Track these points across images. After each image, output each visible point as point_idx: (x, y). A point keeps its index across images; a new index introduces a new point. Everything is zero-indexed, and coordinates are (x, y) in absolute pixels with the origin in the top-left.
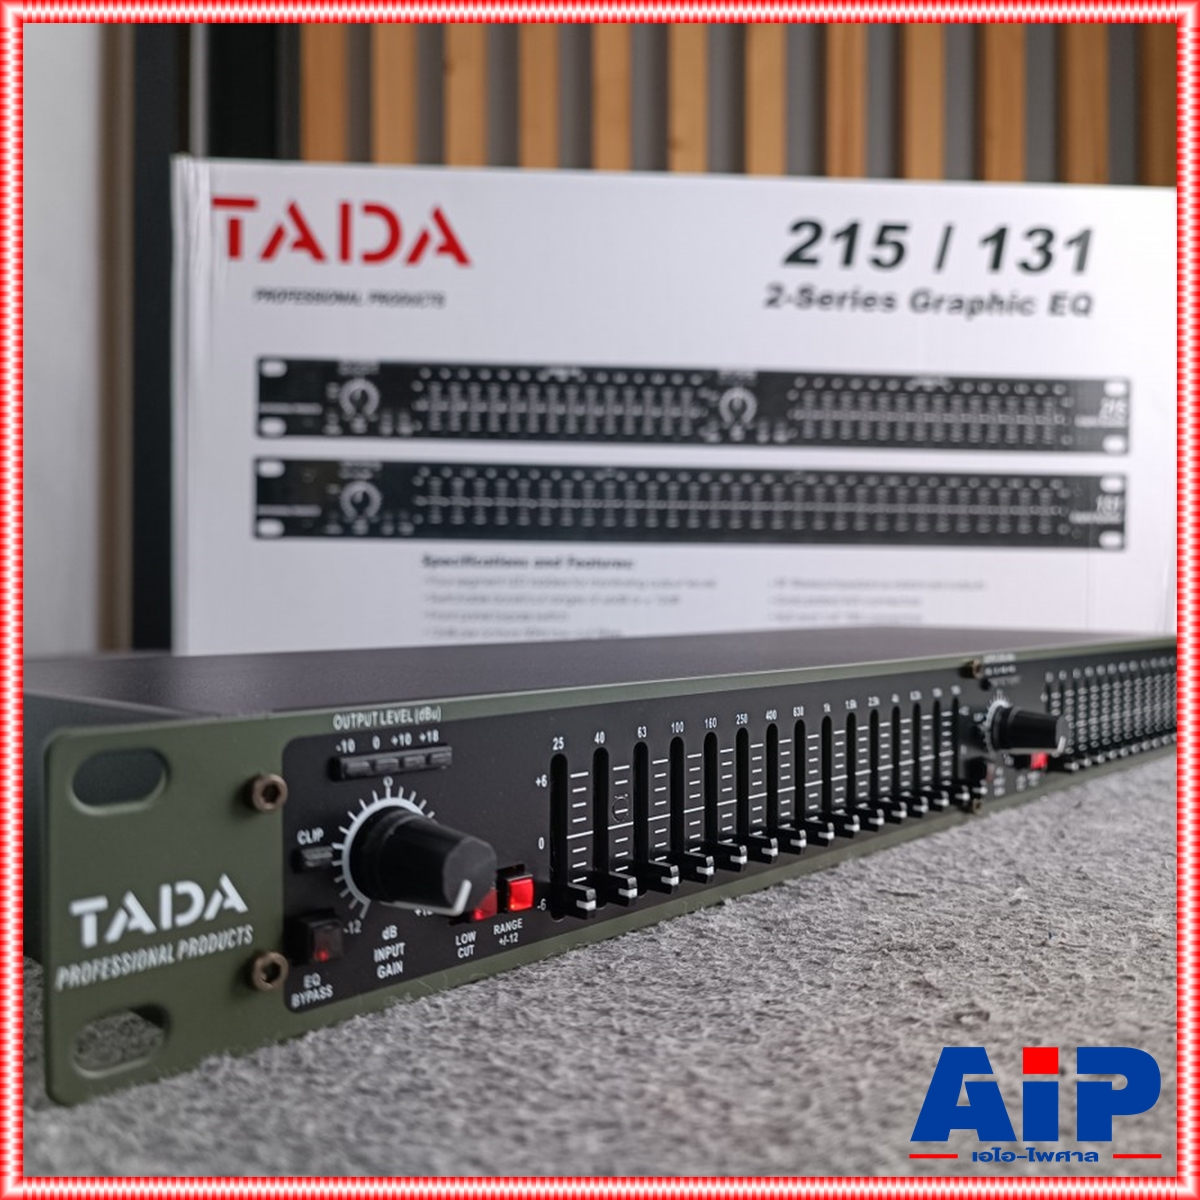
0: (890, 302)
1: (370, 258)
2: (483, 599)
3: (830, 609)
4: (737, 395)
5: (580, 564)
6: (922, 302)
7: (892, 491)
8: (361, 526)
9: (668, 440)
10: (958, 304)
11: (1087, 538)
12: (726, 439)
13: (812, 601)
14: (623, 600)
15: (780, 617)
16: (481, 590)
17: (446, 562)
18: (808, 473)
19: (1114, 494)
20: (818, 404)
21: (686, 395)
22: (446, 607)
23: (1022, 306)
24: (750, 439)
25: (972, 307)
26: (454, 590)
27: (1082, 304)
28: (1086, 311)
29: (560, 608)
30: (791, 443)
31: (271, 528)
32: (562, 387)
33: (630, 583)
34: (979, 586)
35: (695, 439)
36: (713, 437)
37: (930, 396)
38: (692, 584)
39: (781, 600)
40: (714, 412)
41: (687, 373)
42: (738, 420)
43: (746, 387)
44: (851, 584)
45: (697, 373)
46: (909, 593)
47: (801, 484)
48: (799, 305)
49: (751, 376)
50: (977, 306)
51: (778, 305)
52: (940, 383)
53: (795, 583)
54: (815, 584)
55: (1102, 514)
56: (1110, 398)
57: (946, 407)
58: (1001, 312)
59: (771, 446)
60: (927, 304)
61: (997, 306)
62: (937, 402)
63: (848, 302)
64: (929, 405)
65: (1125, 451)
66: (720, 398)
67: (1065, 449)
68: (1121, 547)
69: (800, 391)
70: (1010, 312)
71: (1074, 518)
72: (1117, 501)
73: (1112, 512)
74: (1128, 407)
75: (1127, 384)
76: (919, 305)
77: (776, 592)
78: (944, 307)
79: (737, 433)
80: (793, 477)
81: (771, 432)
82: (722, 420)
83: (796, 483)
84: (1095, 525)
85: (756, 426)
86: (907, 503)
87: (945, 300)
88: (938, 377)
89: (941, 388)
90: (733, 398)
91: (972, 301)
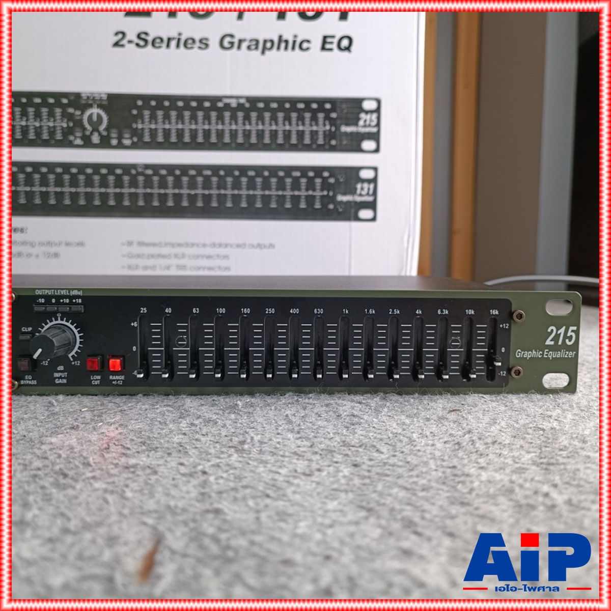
0: (204, 44)
3: (164, 262)
4: (95, 111)
6: (228, 43)
7: (207, 179)
10: (255, 44)
11: (349, 213)
12: (87, 143)
13: (152, 256)
15: (130, 267)
18: (147, 166)
19: (369, 181)
20: (153, 117)
21: (58, 111)
23: (301, 45)
24: (105, 143)
25: (265, 46)
27: (345, 42)
28: (348, 49)
30: (134, 146)
33: (25, 243)
34: (272, 246)
35: (65, 143)
36: (79, 142)
37: (234, 111)
38: (67, 244)
39: (130, 256)
40: (79, 124)
41: (58, 96)
42: (96, 129)
43: (100, 106)
44: (179, 245)
45: (65, 95)
46: (222, 251)
47: (142, 174)
48: (137, 45)
49: (105, 97)
50: (269, 45)
51: (122, 46)
52: (242, 101)
53: (141, 244)
54: (154, 245)
55: (361, 195)
56: (367, 112)
57: (247, 118)
58: (286, 48)
59: (120, 146)
60: (232, 44)
61: (283, 45)
62: (240, 115)
63: (173, 43)
64: (234, 118)
65: (377, 150)
66: (82, 114)
67: (333, 149)
68: (374, 219)
69: (140, 109)
70: (293, 48)
71: (340, 198)
72: (372, 186)
73: (368, 194)
74: (379, 118)
75: (379, 102)
76: (226, 44)
77: (127, 249)
78: (244, 45)
79: (96, 139)
80: (136, 169)
81: (120, 138)
82: (84, 129)
83: (138, 174)
84: (356, 203)
85: (109, 133)
86: (219, 188)
87: (245, 40)
88: (242, 98)
89: (244, 104)
90: (92, 114)
91: (265, 41)
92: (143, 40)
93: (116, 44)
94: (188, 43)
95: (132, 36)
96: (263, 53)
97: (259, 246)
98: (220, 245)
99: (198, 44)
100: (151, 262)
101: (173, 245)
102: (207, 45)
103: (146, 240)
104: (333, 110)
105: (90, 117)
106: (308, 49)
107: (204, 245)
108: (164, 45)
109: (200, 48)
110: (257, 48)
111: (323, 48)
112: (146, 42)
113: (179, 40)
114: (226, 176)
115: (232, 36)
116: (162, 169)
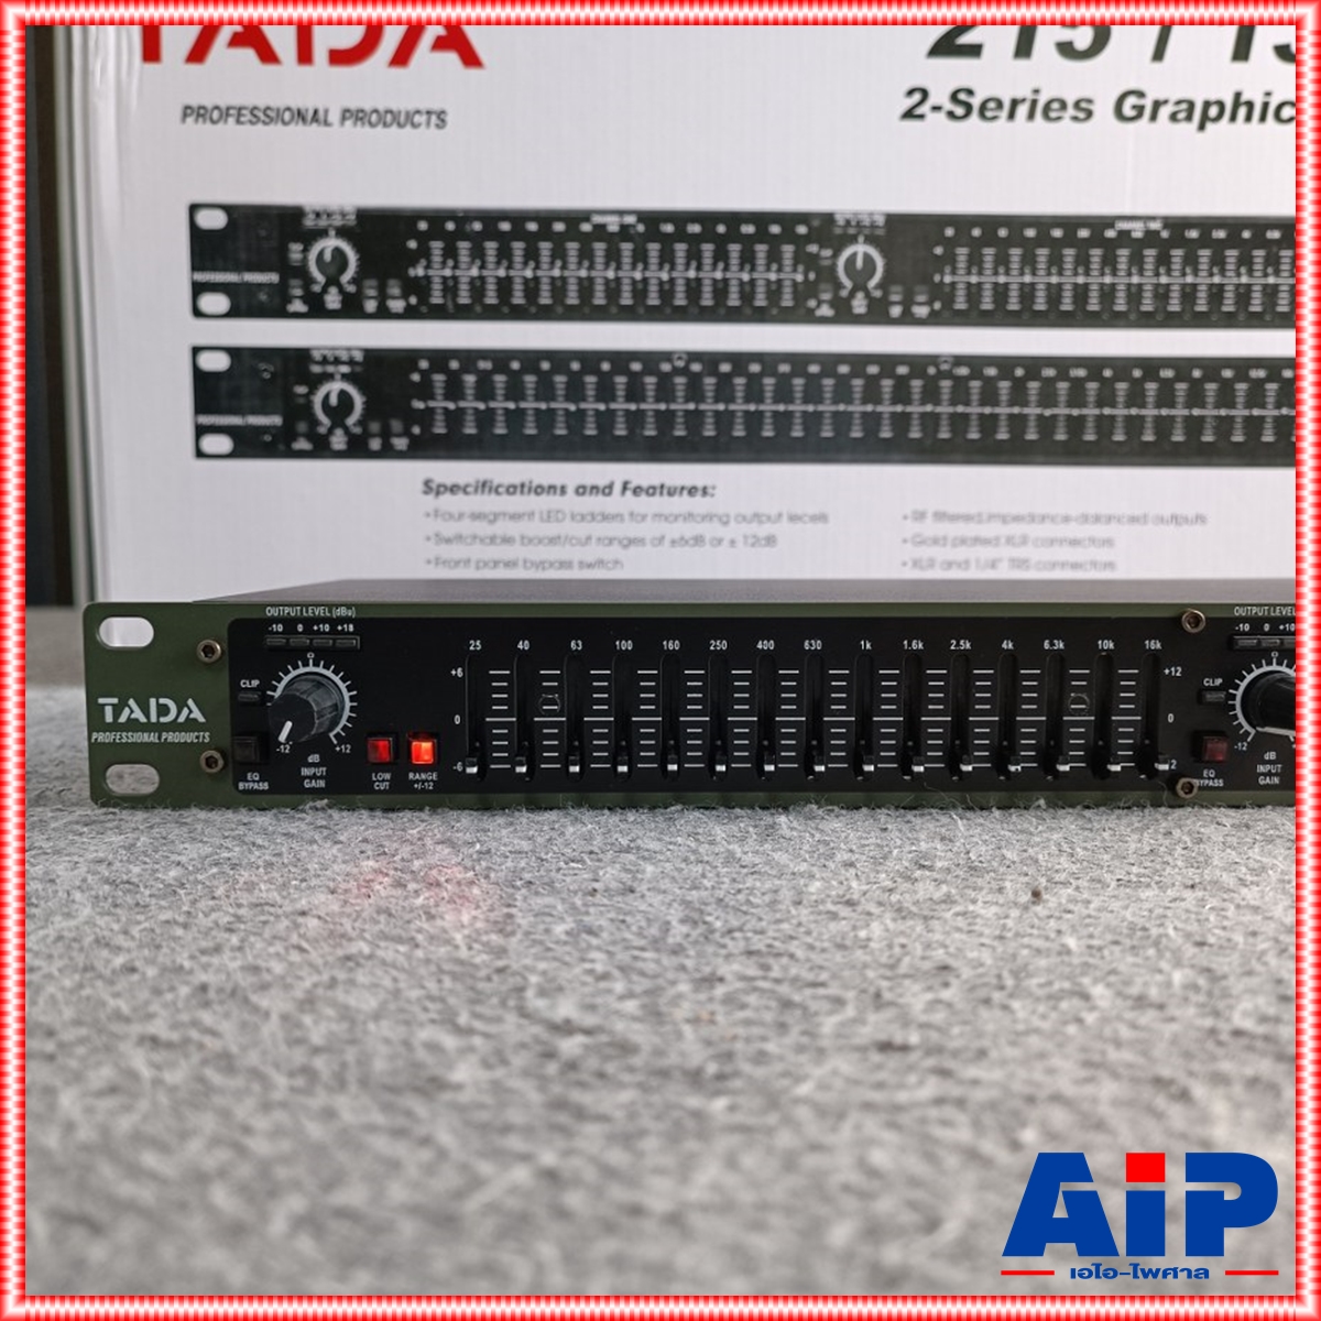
0: (1084, 110)
1: (338, 57)
2: (507, 540)
3: (986, 553)
4: (860, 249)
5: (637, 491)
6: (1132, 107)
7: (1078, 385)
8: (338, 441)
9: (761, 316)
10: (1186, 110)
12: (843, 315)
13: (963, 541)
14: (698, 540)
15: (916, 563)
16: (501, 528)
17: (454, 489)
18: (959, 360)
20: (975, 261)
21: (788, 250)
22: (455, 551)
23: (1279, 112)
24: (877, 314)
25: (1206, 114)
26: (466, 527)
29: (614, 552)
30: (934, 320)
31: (219, 443)
32: (613, 240)
33: (708, 517)
34: (1201, 519)
35: (799, 314)
36: (826, 311)
37: (1137, 247)
38: (794, 518)
39: (920, 541)
40: (829, 275)
41: (788, 220)
42: (860, 286)
43: (870, 240)
44: (1017, 519)
45: (803, 218)
46: (1100, 531)
47: (949, 375)
48: (951, 115)
49: (880, 221)
50: (1213, 111)
51: (921, 117)
52: (1155, 226)
53: (940, 516)
54: (968, 518)
57: (1164, 261)
58: (1248, 119)
59: (908, 319)
60: (1140, 110)
61: (1242, 112)
62: (1150, 254)
63: (1023, 110)
64: (1137, 261)
66: (836, 255)
69: (950, 244)
70: (1263, 119)
76: (1128, 111)
77: (912, 528)
78: (1165, 112)
79: (859, 305)
80: (937, 366)
81: (907, 303)
82: (838, 286)
83: (941, 375)
85: (886, 294)
86: (1100, 404)
87: (1166, 102)
88: (1153, 218)
89: (1157, 233)
90: (854, 255)
91: (1207, 105)
92: (963, 104)
93: (909, 114)
94: (1051, 110)
95: (939, 96)
96: (1202, 127)
97: (1176, 519)
98: (1097, 519)
99: (1071, 111)
100: (961, 553)
101: (1004, 519)
102: (1089, 114)
103: (952, 509)
105: (851, 260)
106: (1293, 118)
107: (1067, 519)
108: (1004, 113)
109: (1075, 119)
110: (1189, 118)
112: (969, 108)
113: (1034, 103)
114: (1116, 378)
115: (1141, 94)
116: (990, 365)
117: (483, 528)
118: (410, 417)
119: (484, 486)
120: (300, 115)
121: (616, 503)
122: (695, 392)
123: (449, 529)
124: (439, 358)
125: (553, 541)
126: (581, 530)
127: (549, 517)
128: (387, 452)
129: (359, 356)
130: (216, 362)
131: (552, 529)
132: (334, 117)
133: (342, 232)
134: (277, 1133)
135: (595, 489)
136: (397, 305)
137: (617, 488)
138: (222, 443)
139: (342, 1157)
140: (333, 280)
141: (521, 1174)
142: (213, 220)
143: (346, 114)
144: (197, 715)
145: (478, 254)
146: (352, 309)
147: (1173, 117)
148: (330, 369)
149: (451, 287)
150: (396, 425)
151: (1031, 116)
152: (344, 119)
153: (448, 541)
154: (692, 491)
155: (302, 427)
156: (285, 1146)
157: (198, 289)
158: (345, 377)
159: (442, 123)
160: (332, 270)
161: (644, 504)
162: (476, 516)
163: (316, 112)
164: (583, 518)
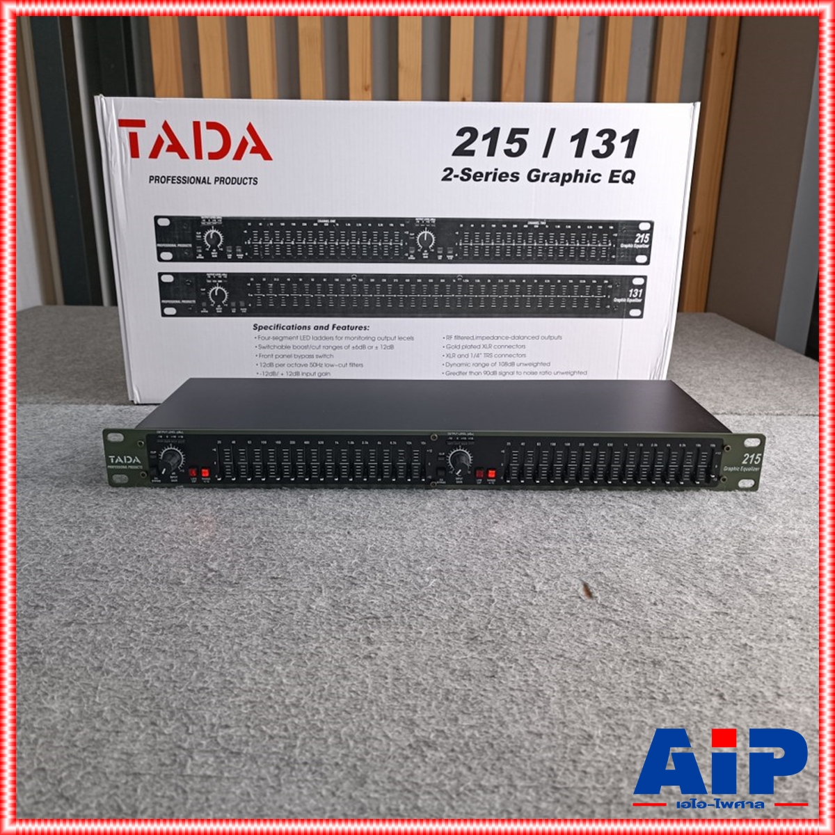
0: (515, 177)
1: (213, 156)
2: (288, 347)
3: (475, 351)
4: (426, 233)
5: (339, 328)
6: (535, 176)
7: (512, 286)
8: (219, 309)
9: (386, 260)
10: (556, 177)
11: (622, 312)
12: (419, 258)
14: (363, 347)
16: (285, 342)
17: (265, 328)
18: (465, 276)
19: (639, 286)
21: (397, 233)
22: (267, 352)
23: (594, 178)
24: (433, 259)
25: (562, 179)
26: (271, 342)
27: (629, 176)
28: (631, 181)
29: (330, 351)
30: (455, 261)
32: (326, 229)
33: (367, 338)
34: (559, 337)
35: (402, 259)
36: (412, 257)
37: (536, 231)
38: (400, 338)
40: (413, 243)
41: (397, 221)
42: (426, 247)
43: (430, 229)
45: (402, 220)
46: (520, 342)
47: (461, 282)
48: (462, 179)
49: (434, 221)
50: (567, 178)
51: (450, 179)
52: (543, 223)
53: (457, 337)
54: (467, 338)
55: (632, 298)
56: (642, 232)
57: (546, 237)
58: (581, 181)
59: (445, 261)
60: (538, 177)
61: (579, 178)
62: (541, 234)
63: (491, 177)
64: (536, 237)
65: (647, 263)
66: (416, 235)
67: (613, 262)
68: (641, 316)
69: (462, 230)
70: (587, 181)
71: (616, 300)
72: (641, 291)
73: (638, 297)
74: (651, 237)
75: (652, 224)
76: (533, 177)
77: (446, 342)
78: (548, 178)
79: (425, 255)
80: (456, 279)
81: (445, 255)
82: (417, 247)
83: (458, 282)
84: (628, 303)
85: (436, 250)
86: (521, 293)
87: (548, 174)
88: (543, 220)
89: (544, 226)
90: (424, 234)
91: (565, 175)
92: (466, 174)
93: (445, 179)
94: (502, 177)
95: (457, 171)
96: (562, 184)
97: (550, 337)
98: (519, 337)
99: (510, 177)
100: (464, 352)
101: (482, 338)
102: (518, 179)
103: (461, 334)
104: (615, 231)
105: (422, 237)
106: (599, 181)
107: (507, 337)
108: (483, 178)
109: (511, 180)
110: (557, 181)
111: (611, 181)
112: (469, 176)
113: (495, 174)
114: (527, 283)
115: (538, 171)
116: (477, 279)
117: (278, 343)
118: (247, 300)
119: (278, 327)
120: (198, 180)
121: (330, 333)
122: (360, 290)
123: (264, 343)
124: (259, 276)
125: (306, 347)
126: (316, 343)
127: (304, 338)
128: (239, 314)
129: (225, 276)
130: (168, 279)
131: (305, 343)
132: (212, 180)
133: (217, 227)
134: (148, 592)
135: (322, 328)
136: (240, 256)
137: (331, 327)
138: (172, 311)
139: (158, 597)
140: (214, 246)
141: (188, 602)
142: (164, 223)
143: (216, 179)
144: (138, 461)
145: (272, 236)
146: (222, 258)
147: (551, 180)
148: (215, 281)
149: (261, 248)
150: (242, 304)
151: (494, 180)
152: (216, 181)
153: (264, 348)
154: (360, 328)
155: (204, 304)
156: (149, 595)
157: (160, 250)
158: (220, 284)
159: (256, 183)
160: (213, 242)
161: (341, 333)
162: (275, 338)
163: (204, 178)
164: (317, 338)
